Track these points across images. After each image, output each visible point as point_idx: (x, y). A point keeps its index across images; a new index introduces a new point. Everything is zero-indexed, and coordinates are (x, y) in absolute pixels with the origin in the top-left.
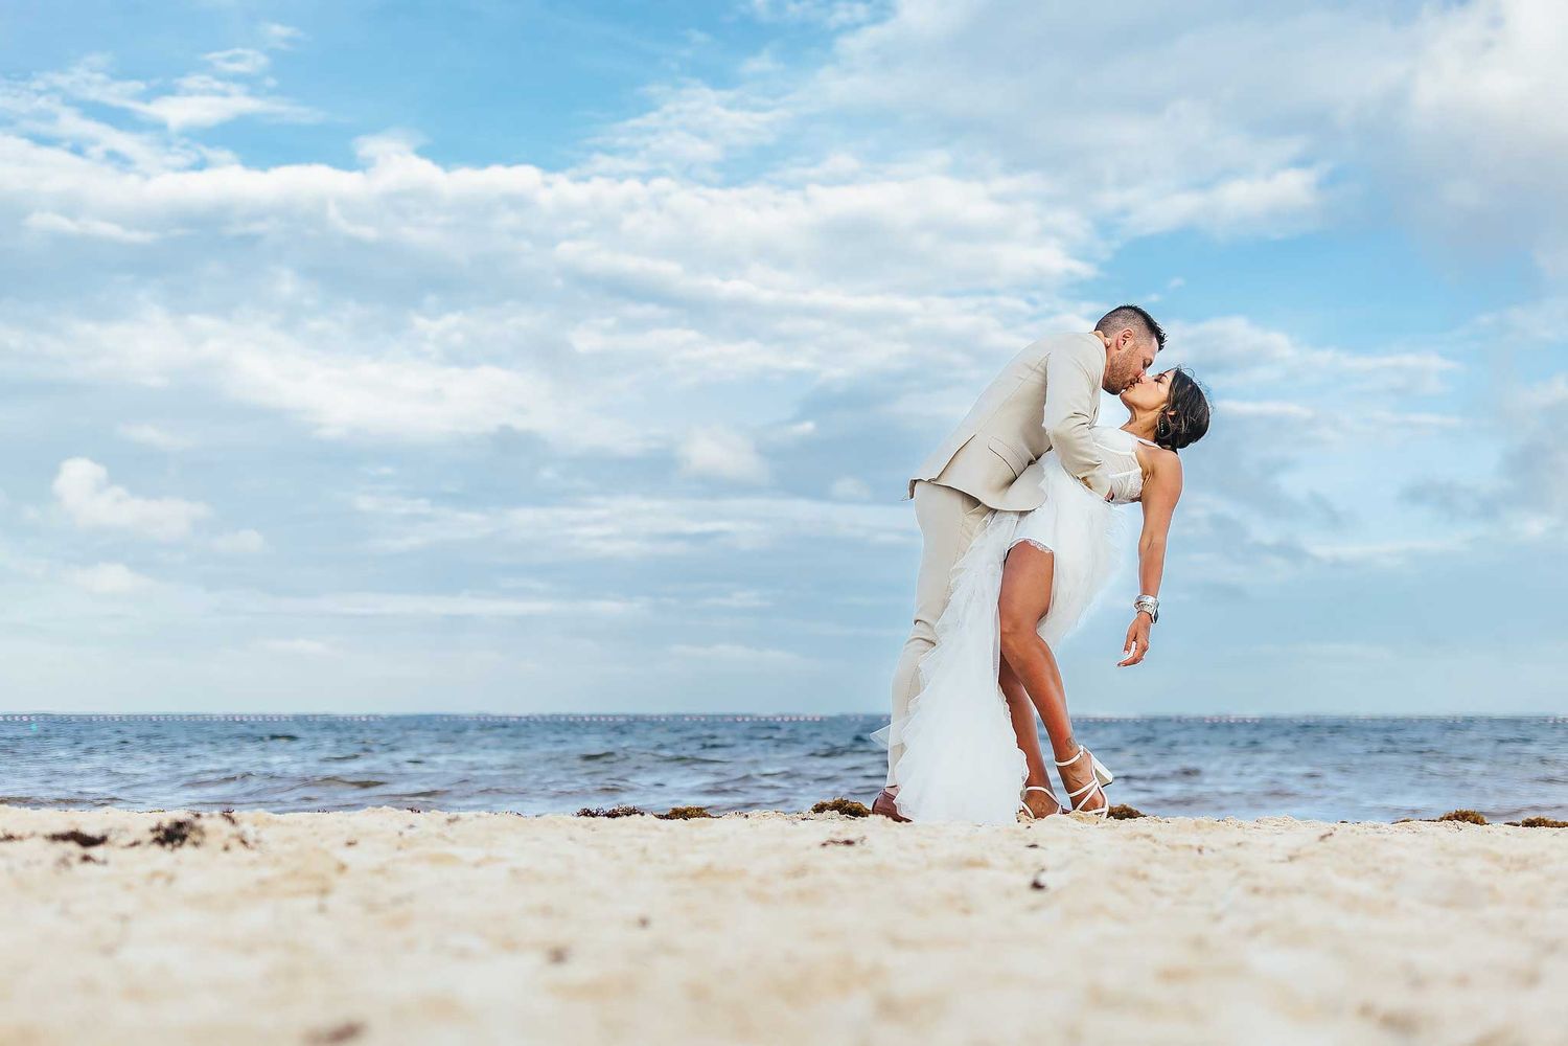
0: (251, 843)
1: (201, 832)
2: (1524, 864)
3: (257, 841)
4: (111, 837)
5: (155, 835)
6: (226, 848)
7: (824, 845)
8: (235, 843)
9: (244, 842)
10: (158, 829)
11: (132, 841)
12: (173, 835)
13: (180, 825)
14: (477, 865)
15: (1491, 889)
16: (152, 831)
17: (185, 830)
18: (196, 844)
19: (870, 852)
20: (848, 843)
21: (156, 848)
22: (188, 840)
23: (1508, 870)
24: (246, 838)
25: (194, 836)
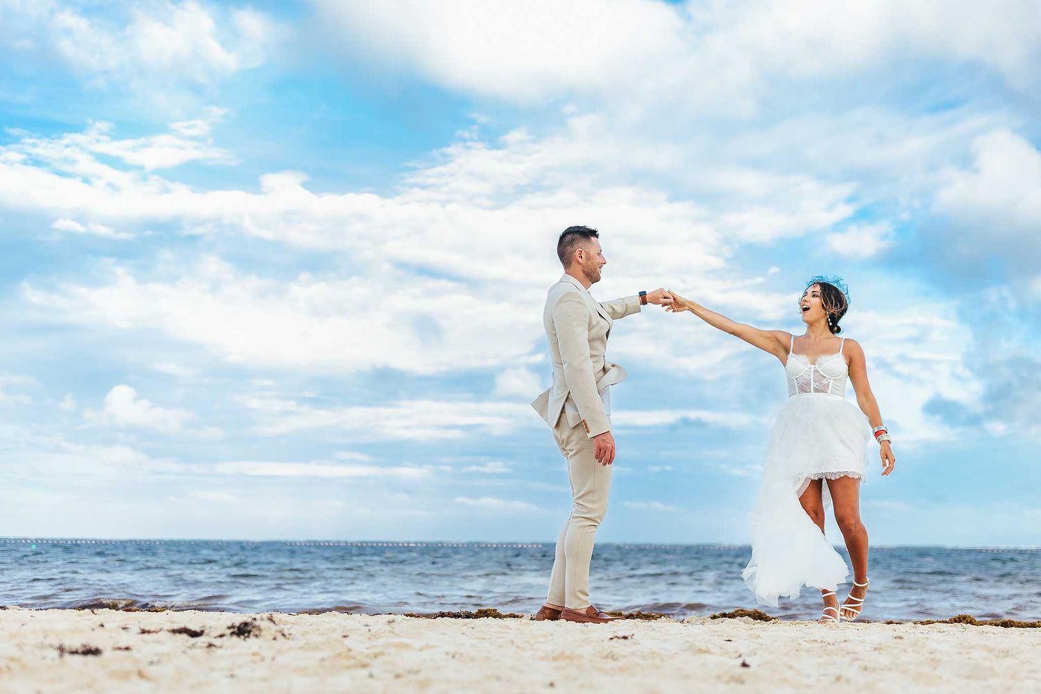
0: (288, 636)
1: (260, 630)
2: (1006, 653)
3: (290, 634)
4: (206, 631)
5: (232, 630)
6: (275, 639)
7: (611, 639)
8: (279, 635)
9: (284, 635)
10: (233, 627)
11: (219, 633)
12: (242, 630)
13: (246, 624)
14: (421, 650)
15: (992, 669)
16: (229, 628)
17: (249, 628)
18: (256, 636)
19: (639, 644)
20: (625, 638)
21: (235, 638)
22: (252, 633)
23: (997, 657)
24: (284, 633)
25: (255, 631)
